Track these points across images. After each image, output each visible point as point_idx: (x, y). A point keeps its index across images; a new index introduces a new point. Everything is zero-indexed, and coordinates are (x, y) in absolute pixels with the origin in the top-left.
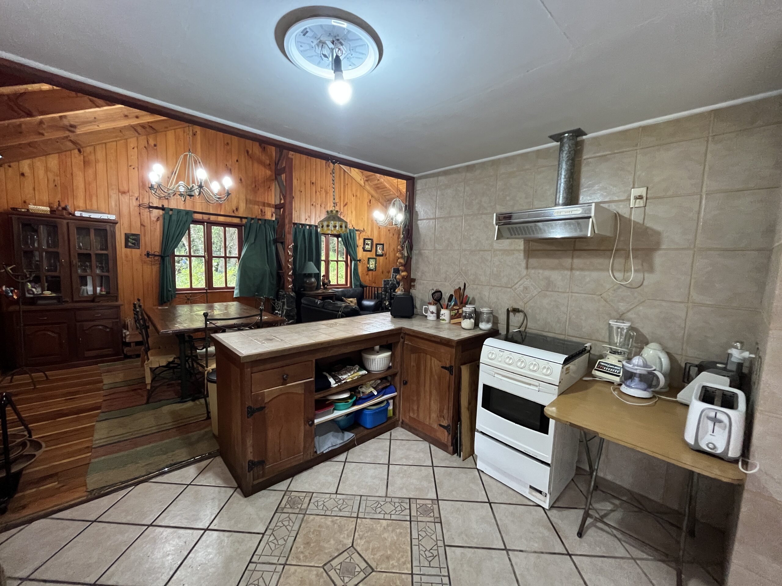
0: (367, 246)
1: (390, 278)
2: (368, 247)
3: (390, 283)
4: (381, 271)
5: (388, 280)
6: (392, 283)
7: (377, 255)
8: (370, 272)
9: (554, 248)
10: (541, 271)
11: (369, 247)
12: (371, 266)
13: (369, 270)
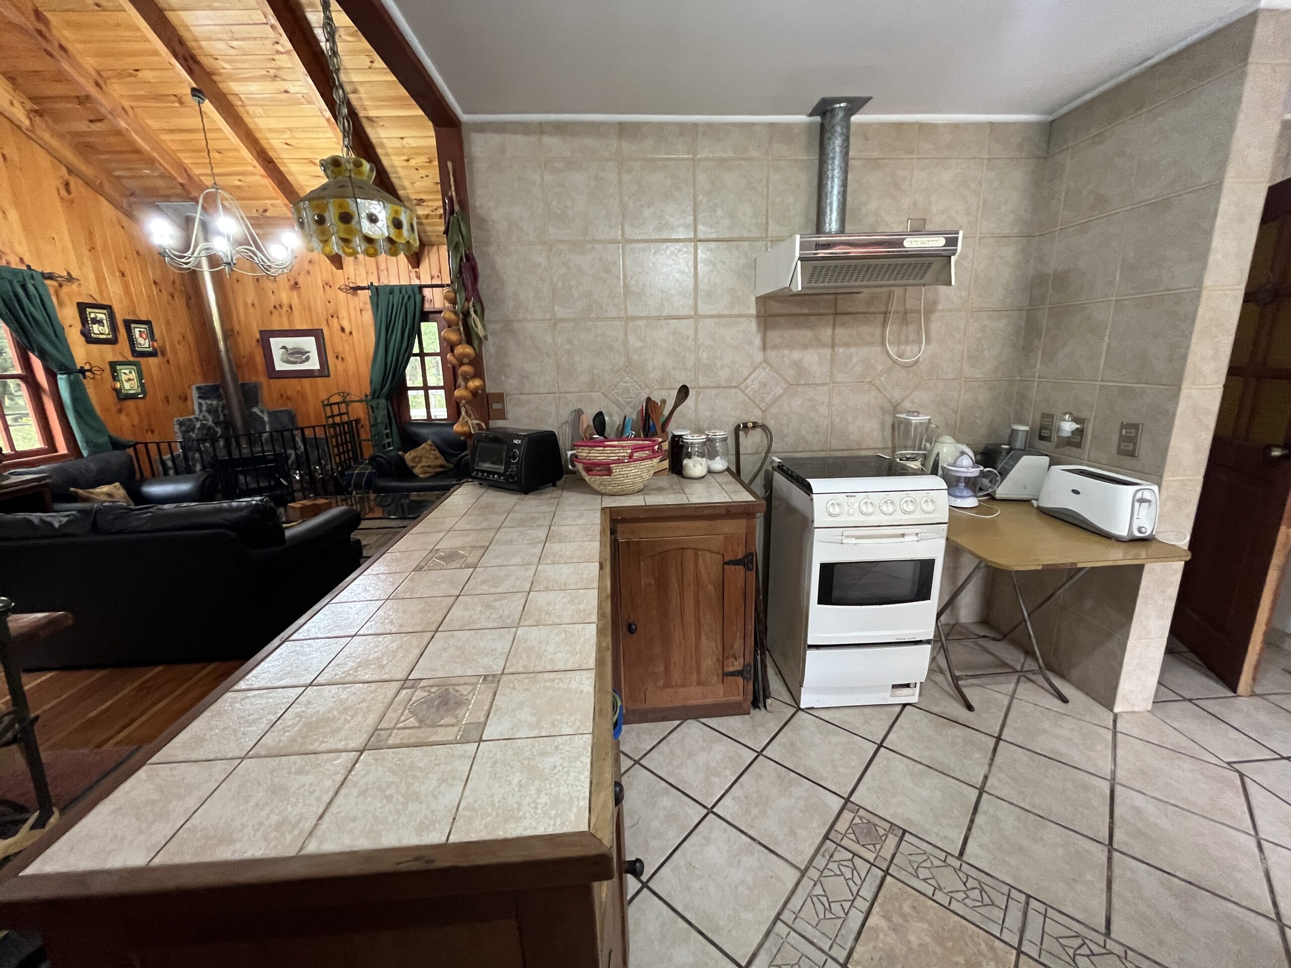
0: (96, 328)
1: (194, 413)
2: (100, 330)
3: (198, 425)
4: (160, 395)
5: (190, 420)
6: (202, 425)
7: (135, 353)
8: (131, 404)
9: (805, 311)
10: (787, 352)
11: (106, 330)
12: (127, 386)
13: (122, 397)
